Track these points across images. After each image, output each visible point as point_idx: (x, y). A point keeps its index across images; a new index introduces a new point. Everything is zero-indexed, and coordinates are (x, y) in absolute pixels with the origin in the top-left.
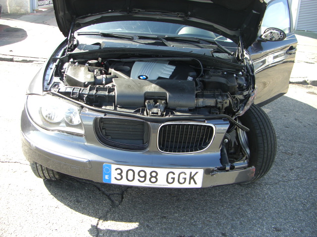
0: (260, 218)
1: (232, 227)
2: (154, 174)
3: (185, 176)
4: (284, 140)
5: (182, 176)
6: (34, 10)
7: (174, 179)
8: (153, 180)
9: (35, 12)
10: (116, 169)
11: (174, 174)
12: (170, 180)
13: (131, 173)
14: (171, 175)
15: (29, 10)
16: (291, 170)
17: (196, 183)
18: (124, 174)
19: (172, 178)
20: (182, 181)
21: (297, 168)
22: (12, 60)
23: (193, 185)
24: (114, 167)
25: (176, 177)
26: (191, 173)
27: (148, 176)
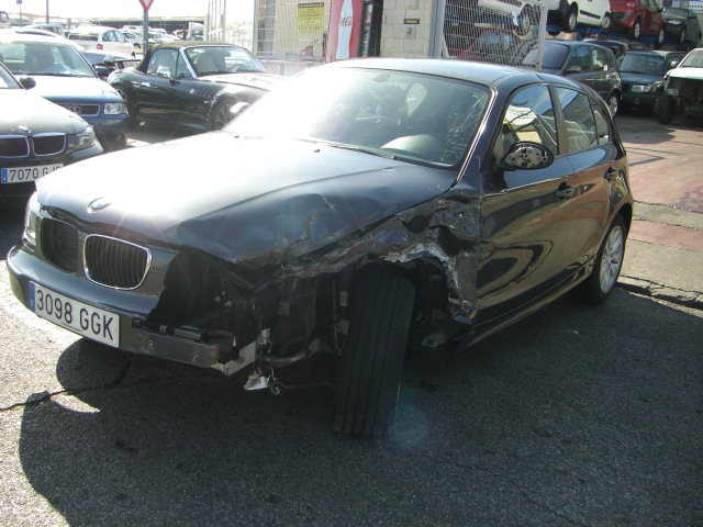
2: (68, 309)
3: (98, 321)
5: (96, 319)
7: (87, 321)
8: (69, 317)
10: (38, 292)
11: (87, 314)
12: (84, 323)
13: (49, 301)
14: (84, 315)
17: (111, 339)
20: (96, 328)
25: (89, 319)
26: (104, 316)
27: (63, 310)
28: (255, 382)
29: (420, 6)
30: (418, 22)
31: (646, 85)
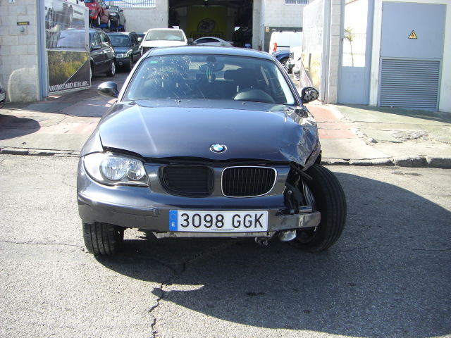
0: (333, 277)
1: (304, 284)
2: (220, 218)
3: (250, 219)
4: (362, 215)
5: (248, 218)
6: (44, 97)
7: (239, 222)
8: (220, 224)
9: (46, 99)
10: (182, 215)
11: (239, 217)
12: (236, 224)
13: (197, 218)
14: (237, 218)
15: (38, 97)
16: (369, 239)
17: (262, 227)
18: (190, 220)
19: (238, 221)
20: (248, 224)
21: (375, 237)
22: (26, 153)
23: (259, 229)
24: (180, 212)
25: (242, 219)
26: (256, 215)
27: (214, 221)
28: (290, 235)
29: (29, 13)
30: (28, 23)
31: (124, 53)
